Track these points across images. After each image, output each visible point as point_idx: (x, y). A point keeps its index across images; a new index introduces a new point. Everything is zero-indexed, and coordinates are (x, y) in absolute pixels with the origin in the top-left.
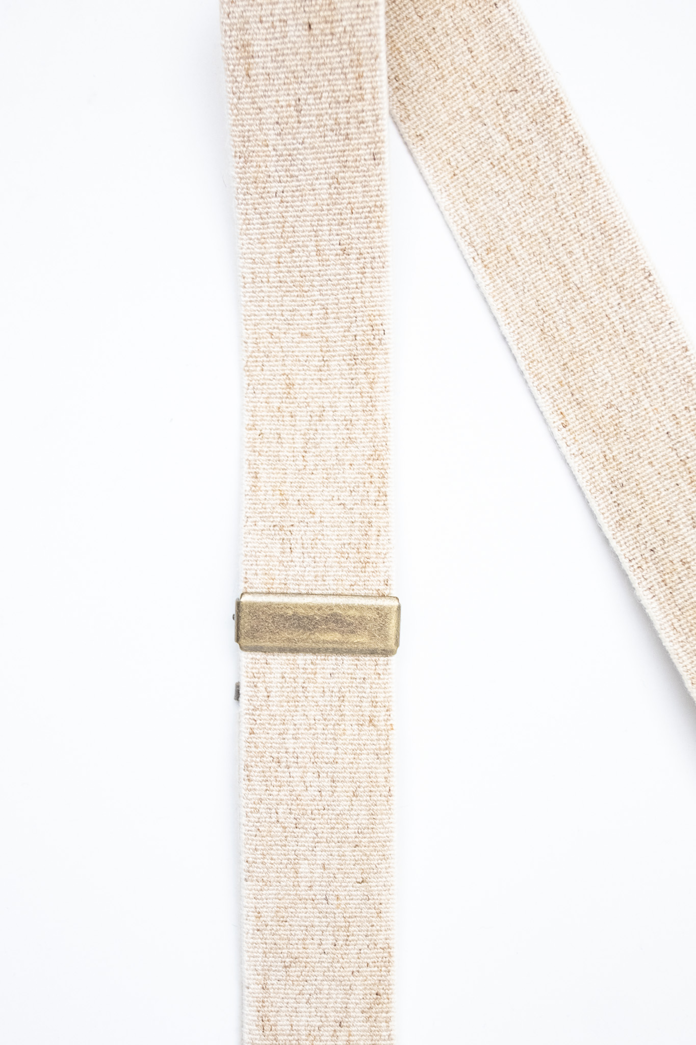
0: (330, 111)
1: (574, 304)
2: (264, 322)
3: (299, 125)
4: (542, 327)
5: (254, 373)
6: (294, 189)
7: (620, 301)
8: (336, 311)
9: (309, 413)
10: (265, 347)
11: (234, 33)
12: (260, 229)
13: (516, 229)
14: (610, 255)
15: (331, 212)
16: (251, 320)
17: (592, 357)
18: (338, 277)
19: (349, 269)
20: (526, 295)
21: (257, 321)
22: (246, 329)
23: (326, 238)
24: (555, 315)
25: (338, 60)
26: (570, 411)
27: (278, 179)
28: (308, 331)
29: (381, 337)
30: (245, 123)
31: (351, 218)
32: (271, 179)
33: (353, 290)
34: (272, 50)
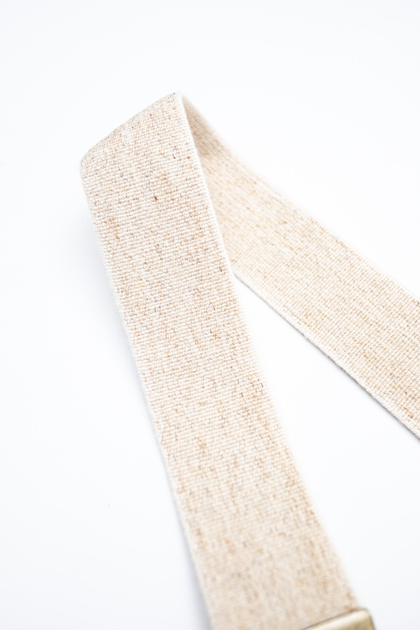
0: (182, 247)
1: (378, 334)
2: (168, 403)
3: (161, 261)
4: (364, 354)
5: (171, 444)
6: (168, 303)
7: (407, 323)
8: (222, 379)
9: (225, 464)
10: (174, 421)
11: (101, 214)
12: (148, 336)
13: (319, 298)
14: (388, 298)
15: (198, 312)
16: (157, 404)
17: (407, 364)
18: (216, 355)
19: (222, 348)
20: (344, 336)
21: (163, 404)
22: (155, 412)
23: (200, 330)
24: (369, 344)
25: (181, 214)
26: (410, 405)
27: (154, 300)
28: (205, 400)
29: (260, 389)
30: (121, 268)
31: (215, 313)
32: (149, 301)
33: (230, 362)
34: (131, 219)
